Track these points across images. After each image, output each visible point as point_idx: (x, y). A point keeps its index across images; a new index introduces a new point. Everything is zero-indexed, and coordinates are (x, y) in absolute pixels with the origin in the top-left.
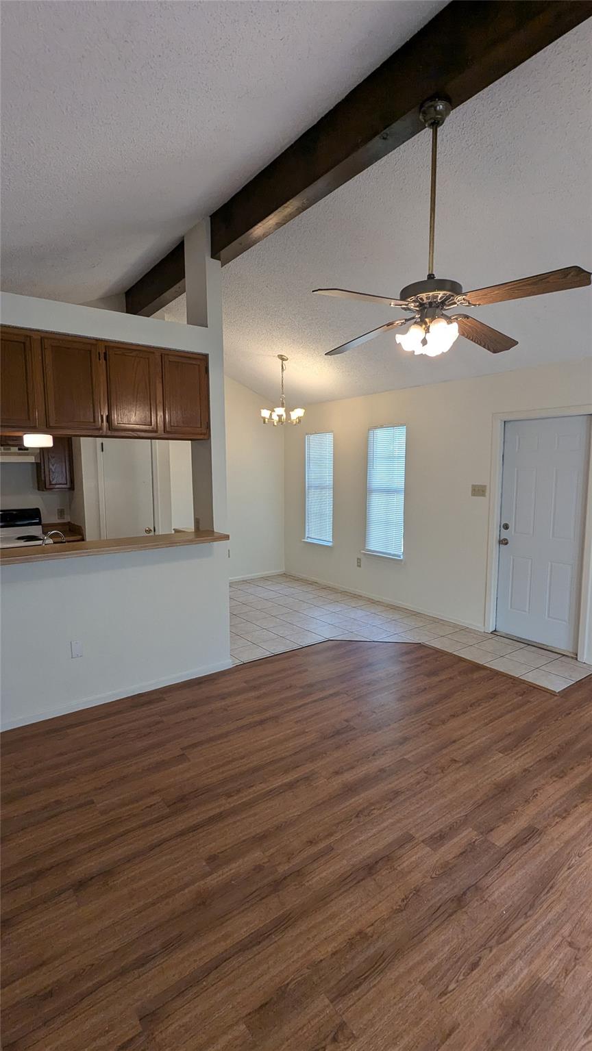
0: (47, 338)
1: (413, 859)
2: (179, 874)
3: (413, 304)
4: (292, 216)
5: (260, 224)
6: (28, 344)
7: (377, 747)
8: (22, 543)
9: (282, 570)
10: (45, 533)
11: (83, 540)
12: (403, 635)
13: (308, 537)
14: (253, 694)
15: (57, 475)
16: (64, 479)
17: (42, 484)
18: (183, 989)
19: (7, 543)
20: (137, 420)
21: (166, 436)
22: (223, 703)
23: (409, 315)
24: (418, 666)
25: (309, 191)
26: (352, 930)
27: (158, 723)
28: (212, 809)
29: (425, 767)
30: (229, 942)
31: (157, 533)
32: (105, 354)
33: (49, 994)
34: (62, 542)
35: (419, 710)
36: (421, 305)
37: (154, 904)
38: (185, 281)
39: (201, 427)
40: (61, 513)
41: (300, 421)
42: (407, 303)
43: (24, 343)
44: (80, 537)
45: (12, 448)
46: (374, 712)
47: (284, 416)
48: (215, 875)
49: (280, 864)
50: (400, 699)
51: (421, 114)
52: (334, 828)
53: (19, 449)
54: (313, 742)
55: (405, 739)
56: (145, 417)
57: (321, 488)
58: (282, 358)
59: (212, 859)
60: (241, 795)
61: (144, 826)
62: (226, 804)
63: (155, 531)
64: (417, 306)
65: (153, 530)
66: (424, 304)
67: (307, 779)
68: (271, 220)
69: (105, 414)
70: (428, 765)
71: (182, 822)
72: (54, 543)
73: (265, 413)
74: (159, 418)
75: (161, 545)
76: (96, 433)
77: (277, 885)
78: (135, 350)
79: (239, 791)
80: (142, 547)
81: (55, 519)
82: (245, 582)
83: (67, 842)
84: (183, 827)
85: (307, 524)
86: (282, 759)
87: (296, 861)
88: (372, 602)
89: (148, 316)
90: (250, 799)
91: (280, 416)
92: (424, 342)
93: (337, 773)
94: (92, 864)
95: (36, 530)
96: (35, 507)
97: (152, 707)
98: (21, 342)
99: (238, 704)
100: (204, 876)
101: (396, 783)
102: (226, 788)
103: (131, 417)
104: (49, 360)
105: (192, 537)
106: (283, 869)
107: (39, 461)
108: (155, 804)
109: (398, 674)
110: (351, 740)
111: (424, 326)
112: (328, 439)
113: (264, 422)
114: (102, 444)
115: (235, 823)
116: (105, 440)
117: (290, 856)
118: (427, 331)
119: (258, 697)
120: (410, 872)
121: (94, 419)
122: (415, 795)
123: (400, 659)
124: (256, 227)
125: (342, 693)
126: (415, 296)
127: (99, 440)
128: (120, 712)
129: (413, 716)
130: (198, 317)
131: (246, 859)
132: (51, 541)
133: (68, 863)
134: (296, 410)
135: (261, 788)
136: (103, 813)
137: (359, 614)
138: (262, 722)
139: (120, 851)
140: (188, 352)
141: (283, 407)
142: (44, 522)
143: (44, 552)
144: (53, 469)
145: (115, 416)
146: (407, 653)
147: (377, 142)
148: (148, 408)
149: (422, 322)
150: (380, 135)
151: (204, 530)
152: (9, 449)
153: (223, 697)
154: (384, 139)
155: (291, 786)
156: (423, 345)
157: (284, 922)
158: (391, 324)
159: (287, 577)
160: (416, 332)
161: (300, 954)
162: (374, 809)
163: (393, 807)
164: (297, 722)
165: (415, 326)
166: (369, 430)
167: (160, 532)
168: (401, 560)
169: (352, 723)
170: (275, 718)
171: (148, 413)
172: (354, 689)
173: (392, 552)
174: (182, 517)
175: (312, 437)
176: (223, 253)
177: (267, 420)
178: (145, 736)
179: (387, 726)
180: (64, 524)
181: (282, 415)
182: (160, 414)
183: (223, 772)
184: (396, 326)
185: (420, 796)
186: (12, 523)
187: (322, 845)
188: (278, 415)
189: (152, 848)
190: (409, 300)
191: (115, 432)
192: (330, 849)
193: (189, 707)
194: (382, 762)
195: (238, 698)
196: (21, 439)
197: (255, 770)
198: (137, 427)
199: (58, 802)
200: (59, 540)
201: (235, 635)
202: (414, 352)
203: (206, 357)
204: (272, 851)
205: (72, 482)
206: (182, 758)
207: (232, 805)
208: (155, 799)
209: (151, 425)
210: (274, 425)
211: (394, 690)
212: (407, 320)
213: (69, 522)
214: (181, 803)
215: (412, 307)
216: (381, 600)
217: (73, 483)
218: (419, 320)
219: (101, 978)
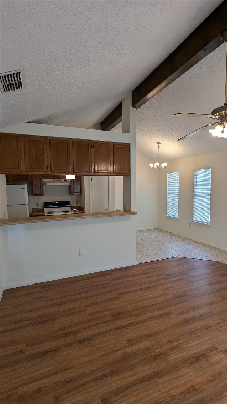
0: (74, 141)
1: (217, 358)
2: (116, 345)
3: (218, 116)
4: (164, 87)
5: (151, 92)
6: (68, 143)
7: (199, 305)
8: (64, 213)
9: (157, 227)
10: (72, 210)
11: (84, 213)
12: (210, 257)
13: (168, 214)
14: (145, 276)
15: (76, 189)
16: (78, 191)
17: (71, 193)
18: (118, 393)
19: (59, 213)
20: (104, 169)
21: (114, 175)
22: (134, 278)
23: (215, 121)
24: (217, 271)
25: (172, 77)
26: (189, 385)
27: (109, 283)
28: (129, 321)
29: (222, 317)
30: (136, 377)
31: (109, 211)
32: (93, 145)
33: (70, 381)
34: (77, 213)
35: (218, 291)
36: (222, 116)
37: (107, 355)
38: (122, 117)
39: (127, 171)
40: (77, 203)
41: (165, 168)
42: (215, 116)
43: (67, 143)
44: (83, 212)
45: (62, 180)
46: (197, 289)
47: (159, 166)
48: (130, 348)
49: (157, 348)
50: (209, 285)
51: (222, 37)
52: (180, 337)
53: (64, 180)
54: (171, 299)
55: (212, 303)
56: (107, 168)
57: (174, 194)
58: (158, 143)
59: (129, 341)
60: (140, 316)
61: (104, 322)
62: (134, 320)
63: (109, 210)
64: (219, 117)
65: (108, 210)
66: (223, 116)
67: (168, 314)
68: (155, 91)
69: (93, 167)
70: (223, 316)
71: (118, 323)
72: (75, 213)
73: (151, 165)
74: (112, 168)
75: (112, 215)
76: (90, 174)
77: (156, 357)
78: (104, 143)
79: (140, 315)
80: (105, 216)
81: (75, 205)
82: (141, 231)
83: (76, 324)
84: (118, 326)
85: (167, 209)
86: (157, 304)
87: (164, 348)
88: (196, 242)
89: (109, 131)
90: (144, 319)
91: (157, 166)
92: (223, 132)
93: (181, 313)
94: (85, 334)
95: (68, 209)
96: (68, 201)
97: (107, 277)
98: (65, 143)
99: (140, 279)
100: (126, 348)
101: (208, 322)
102: (135, 313)
103: (102, 168)
104: (75, 149)
105: (123, 213)
106: (158, 351)
107: (70, 184)
108: (107, 315)
109: (208, 274)
110: (187, 300)
111: (223, 125)
112: (177, 175)
113: (151, 168)
114: (91, 178)
115: (138, 327)
116: (93, 177)
117: (161, 346)
118: (224, 127)
119: (148, 277)
120: (215, 364)
121: (89, 169)
122: (217, 329)
123: (209, 267)
124: (150, 93)
125: (182, 280)
126: (219, 113)
127: (90, 177)
128: (95, 277)
129: (215, 293)
130: (127, 130)
131: (143, 344)
132: (73, 213)
133: (77, 332)
134: (163, 163)
135: (148, 315)
136: (89, 315)
137: (190, 247)
138: (149, 288)
139: (95, 331)
140: (123, 143)
141: (158, 162)
142: (71, 206)
143: (71, 216)
144: (75, 187)
145: (96, 168)
146: (212, 265)
147: (201, 53)
148: (108, 164)
149: (222, 123)
150: (203, 49)
151: (127, 210)
152: (61, 180)
153: (134, 276)
154: (205, 50)
155: (161, 316)
156: (222, 133)
157: (159, 374)
158: (207, 126)
159: (159, 230)
160: (219, 128)
161: (166, 390)
162: (198, 332)
163: (207, 333)
164: (163, 290)
165: (219, 125)
166: (195, 170)
167: (111, 210)
168: (209, 225)
169: (187, 293)
170: (155, 287)
171: (108, 166)
172: (188, 278)
173: (205, 222)
174: (119, 205)
175: (170, 174)
176: (137, 105)
177: (152, 168)
178: (104, 287)
179: (203, 296)
180: (78, 207)
181: (158, 166)
182: (112, 166)
183: (133, 306)
184: (209, 126)
185: (219, 330)
186: (61, 206)
187: (175, 344)
188: (156, 166)
189: (107, 332)
190: (216, 115)
191: (96, 174)
192: (178, 346)
193: (121, 278)
194: (201, 311)
195: (140, 277)
196: (65, 177)
197: (146, 307)
198: (104, 171)
199: (74, 309)
200: (76, 212)
201: (138, 251)
202: (218, 136)
203: (129, 144)
204: (153, 342)
205: (81, 191)
206: (118, 298)
207: (137, 320)
208: (108, 313)
209: (109, 171)
210: (155, 170)
211: (206, 281)
212: (214, 123)
213: (79, 206)
214: (118, 315)
215: (217, 118)
216: (199, 242)
217: (81, 193)
218: (220, 123)
219: (88, 380)
